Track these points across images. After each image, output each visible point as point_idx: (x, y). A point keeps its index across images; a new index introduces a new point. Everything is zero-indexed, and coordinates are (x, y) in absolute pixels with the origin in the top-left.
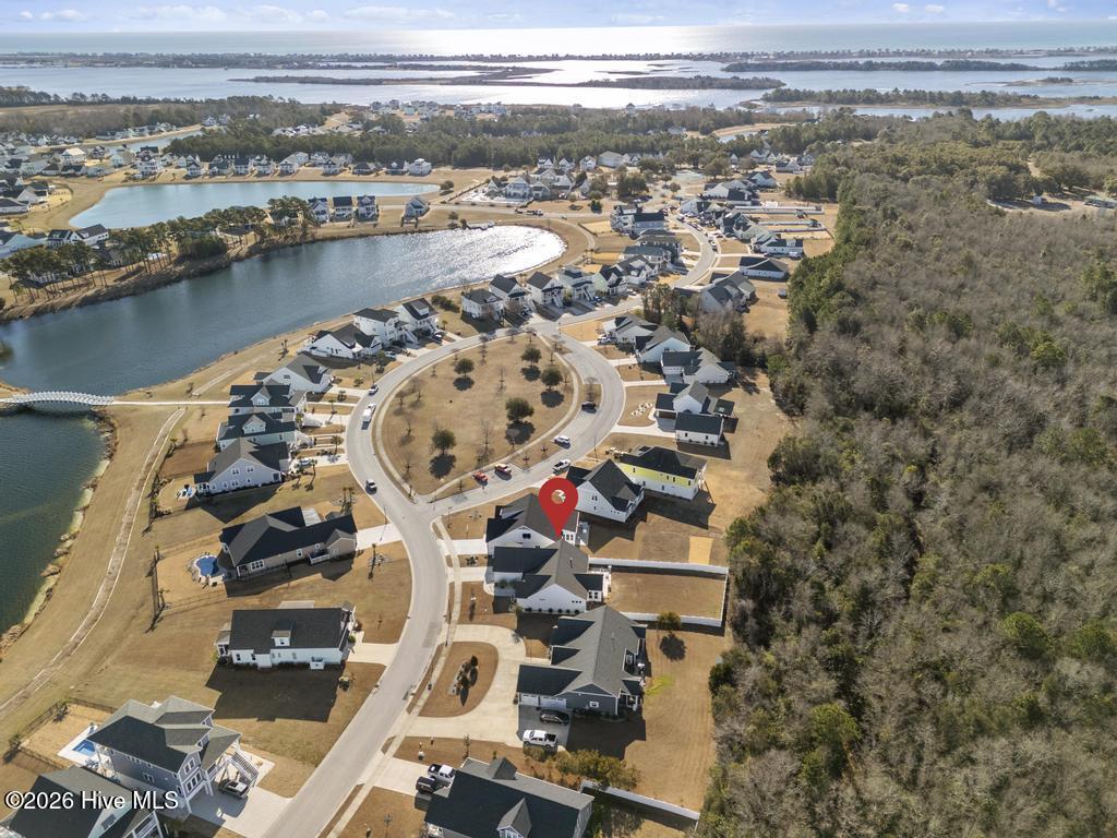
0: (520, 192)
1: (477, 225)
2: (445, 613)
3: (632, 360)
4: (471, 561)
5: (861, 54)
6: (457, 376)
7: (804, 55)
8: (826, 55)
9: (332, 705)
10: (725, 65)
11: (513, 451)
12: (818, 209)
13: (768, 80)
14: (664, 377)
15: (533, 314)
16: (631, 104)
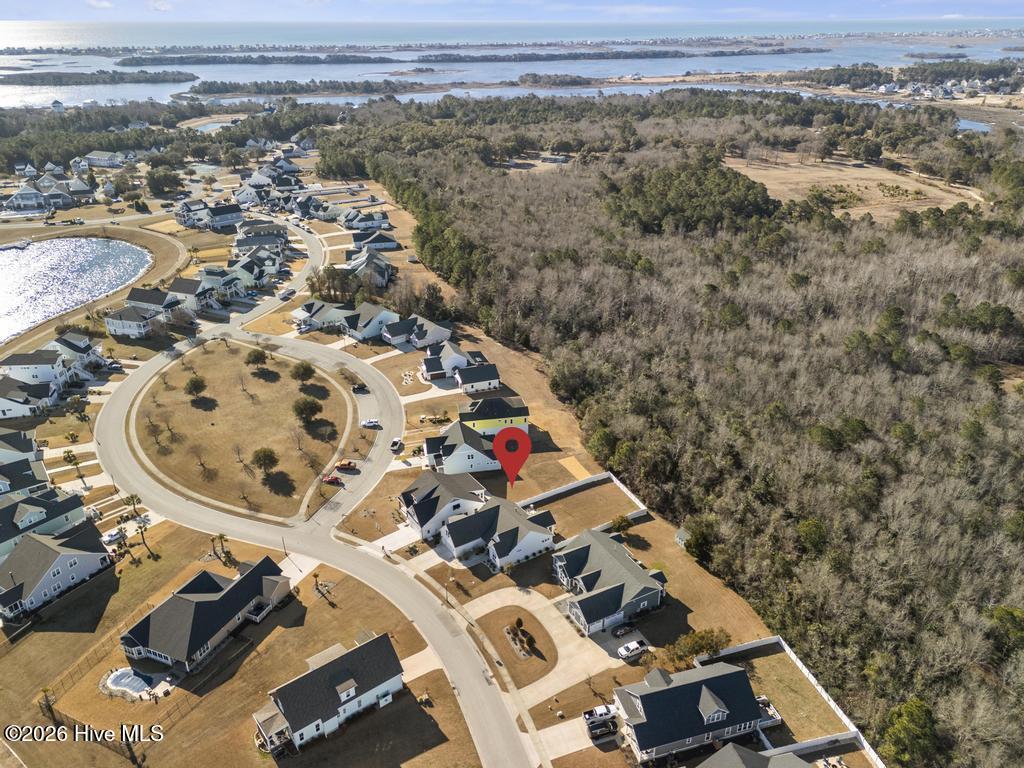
0: (33, 202)
1: (10, 245)
2: (440, 602)
3: (348, 341)
4: (412, 551)
5: (242, 49)
6: (191, 397)
7: (187, 49)
8: (209, 50)
9: (437, 725)
10: (119, 60)
11: (335, 449)
12: (361, 186)
13: (179, 73)
14: (395, 347)
15: (198, 321)
16: (56, 102)
